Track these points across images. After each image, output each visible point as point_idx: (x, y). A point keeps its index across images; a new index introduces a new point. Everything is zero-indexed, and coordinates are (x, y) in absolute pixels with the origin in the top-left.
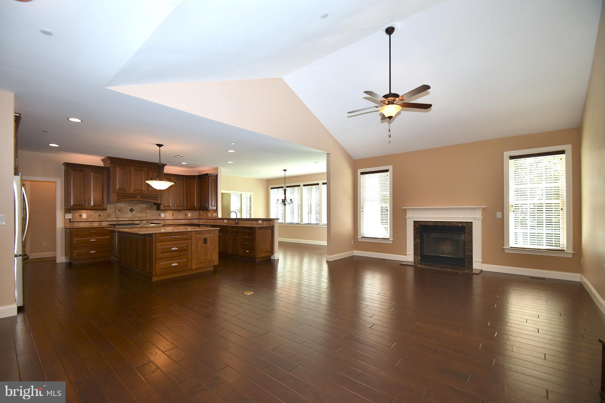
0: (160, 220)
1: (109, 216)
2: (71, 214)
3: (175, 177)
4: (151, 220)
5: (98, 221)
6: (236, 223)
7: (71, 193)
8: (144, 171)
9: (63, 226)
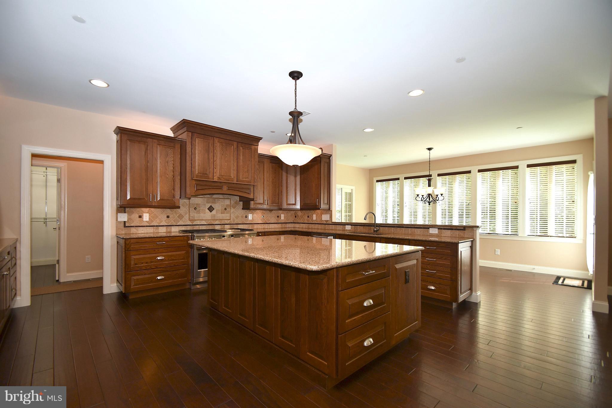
0: (247, 224)
1: (181, 217)
2: (126, 214)
3: (269, 160)
4: (236, 224)
5: (166, 226)
6: (374, 231)
7: (126, 179)
8: (233, 147)
9: (114, 233)
